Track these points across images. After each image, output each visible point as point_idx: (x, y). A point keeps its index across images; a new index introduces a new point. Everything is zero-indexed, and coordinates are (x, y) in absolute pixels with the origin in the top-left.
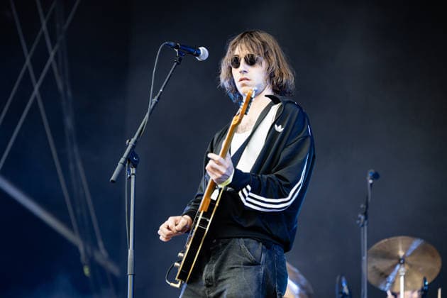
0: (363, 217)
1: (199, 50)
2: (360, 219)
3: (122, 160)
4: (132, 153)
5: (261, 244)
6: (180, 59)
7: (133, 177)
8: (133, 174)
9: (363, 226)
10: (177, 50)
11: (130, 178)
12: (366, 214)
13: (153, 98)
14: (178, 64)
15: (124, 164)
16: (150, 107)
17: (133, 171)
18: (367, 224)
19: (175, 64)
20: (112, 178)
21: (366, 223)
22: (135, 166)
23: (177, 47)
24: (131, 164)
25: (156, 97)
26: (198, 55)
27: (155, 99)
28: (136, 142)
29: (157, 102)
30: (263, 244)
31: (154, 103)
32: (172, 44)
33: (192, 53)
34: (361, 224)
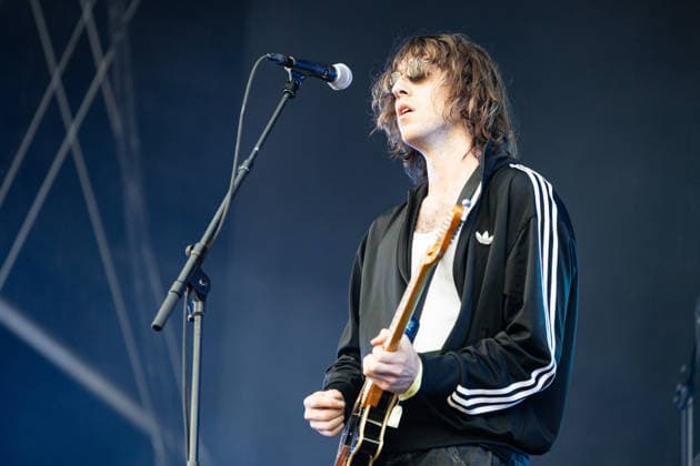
0: (684, 390)
1: (334, 70)
2: (679, 393)
3: (176, 286)
4: (196, 271)
5: (490, 454)
6: (296, 87)
7: (198, 318)
8: (197, 313)
9: (685, 406)
10: (289, 70)
11: (192, 320)
12: (690, 384)
13: (240, 163)
14: (291, 97)
15: (180, 294)
16: (234, 181)
17: (198, 306)
18: (694, 403)
19: (286, 96)
20: (155, 323)
21: (691, 401)
22: (202, 297)
23: (289, 64)
24: (193, 293)
25: (247, 162)
26: (332, 78)
27: (244, 167)
28: (204, 250)
29: (247, 173)
30: (493, 454)
31: (241, 173)
32: (280, 57)
33: (319, 76)
34: (681, 404)
